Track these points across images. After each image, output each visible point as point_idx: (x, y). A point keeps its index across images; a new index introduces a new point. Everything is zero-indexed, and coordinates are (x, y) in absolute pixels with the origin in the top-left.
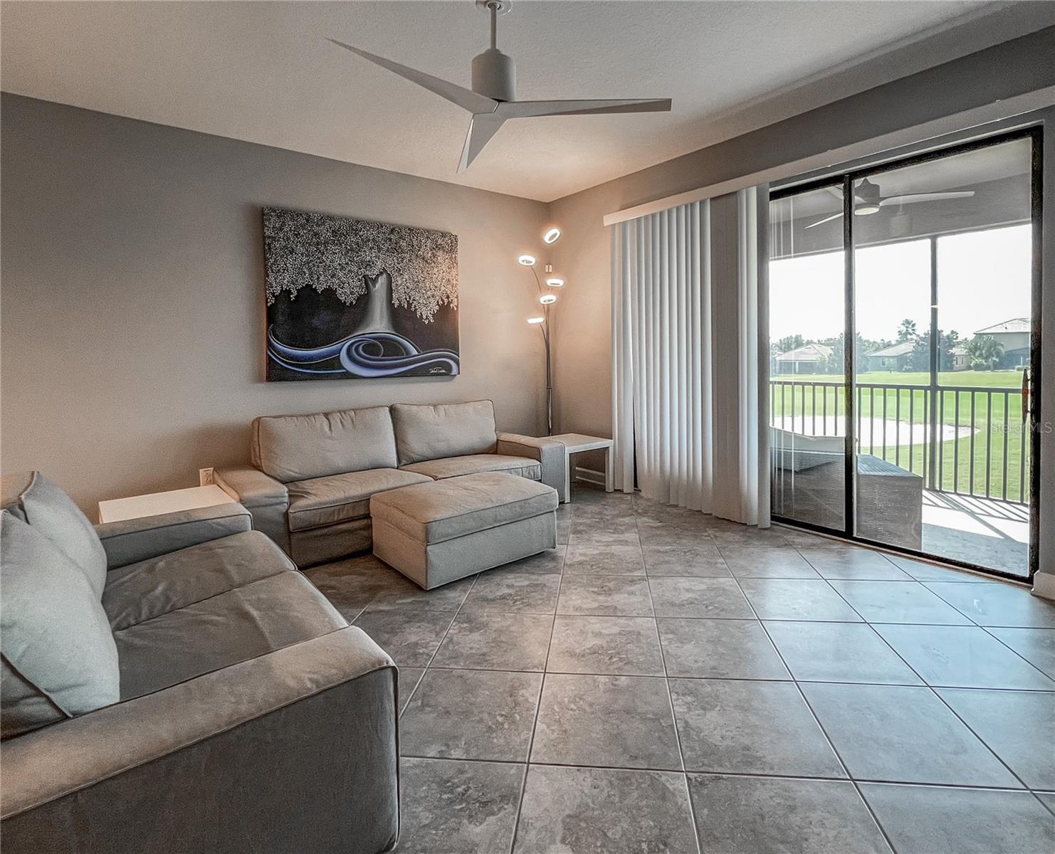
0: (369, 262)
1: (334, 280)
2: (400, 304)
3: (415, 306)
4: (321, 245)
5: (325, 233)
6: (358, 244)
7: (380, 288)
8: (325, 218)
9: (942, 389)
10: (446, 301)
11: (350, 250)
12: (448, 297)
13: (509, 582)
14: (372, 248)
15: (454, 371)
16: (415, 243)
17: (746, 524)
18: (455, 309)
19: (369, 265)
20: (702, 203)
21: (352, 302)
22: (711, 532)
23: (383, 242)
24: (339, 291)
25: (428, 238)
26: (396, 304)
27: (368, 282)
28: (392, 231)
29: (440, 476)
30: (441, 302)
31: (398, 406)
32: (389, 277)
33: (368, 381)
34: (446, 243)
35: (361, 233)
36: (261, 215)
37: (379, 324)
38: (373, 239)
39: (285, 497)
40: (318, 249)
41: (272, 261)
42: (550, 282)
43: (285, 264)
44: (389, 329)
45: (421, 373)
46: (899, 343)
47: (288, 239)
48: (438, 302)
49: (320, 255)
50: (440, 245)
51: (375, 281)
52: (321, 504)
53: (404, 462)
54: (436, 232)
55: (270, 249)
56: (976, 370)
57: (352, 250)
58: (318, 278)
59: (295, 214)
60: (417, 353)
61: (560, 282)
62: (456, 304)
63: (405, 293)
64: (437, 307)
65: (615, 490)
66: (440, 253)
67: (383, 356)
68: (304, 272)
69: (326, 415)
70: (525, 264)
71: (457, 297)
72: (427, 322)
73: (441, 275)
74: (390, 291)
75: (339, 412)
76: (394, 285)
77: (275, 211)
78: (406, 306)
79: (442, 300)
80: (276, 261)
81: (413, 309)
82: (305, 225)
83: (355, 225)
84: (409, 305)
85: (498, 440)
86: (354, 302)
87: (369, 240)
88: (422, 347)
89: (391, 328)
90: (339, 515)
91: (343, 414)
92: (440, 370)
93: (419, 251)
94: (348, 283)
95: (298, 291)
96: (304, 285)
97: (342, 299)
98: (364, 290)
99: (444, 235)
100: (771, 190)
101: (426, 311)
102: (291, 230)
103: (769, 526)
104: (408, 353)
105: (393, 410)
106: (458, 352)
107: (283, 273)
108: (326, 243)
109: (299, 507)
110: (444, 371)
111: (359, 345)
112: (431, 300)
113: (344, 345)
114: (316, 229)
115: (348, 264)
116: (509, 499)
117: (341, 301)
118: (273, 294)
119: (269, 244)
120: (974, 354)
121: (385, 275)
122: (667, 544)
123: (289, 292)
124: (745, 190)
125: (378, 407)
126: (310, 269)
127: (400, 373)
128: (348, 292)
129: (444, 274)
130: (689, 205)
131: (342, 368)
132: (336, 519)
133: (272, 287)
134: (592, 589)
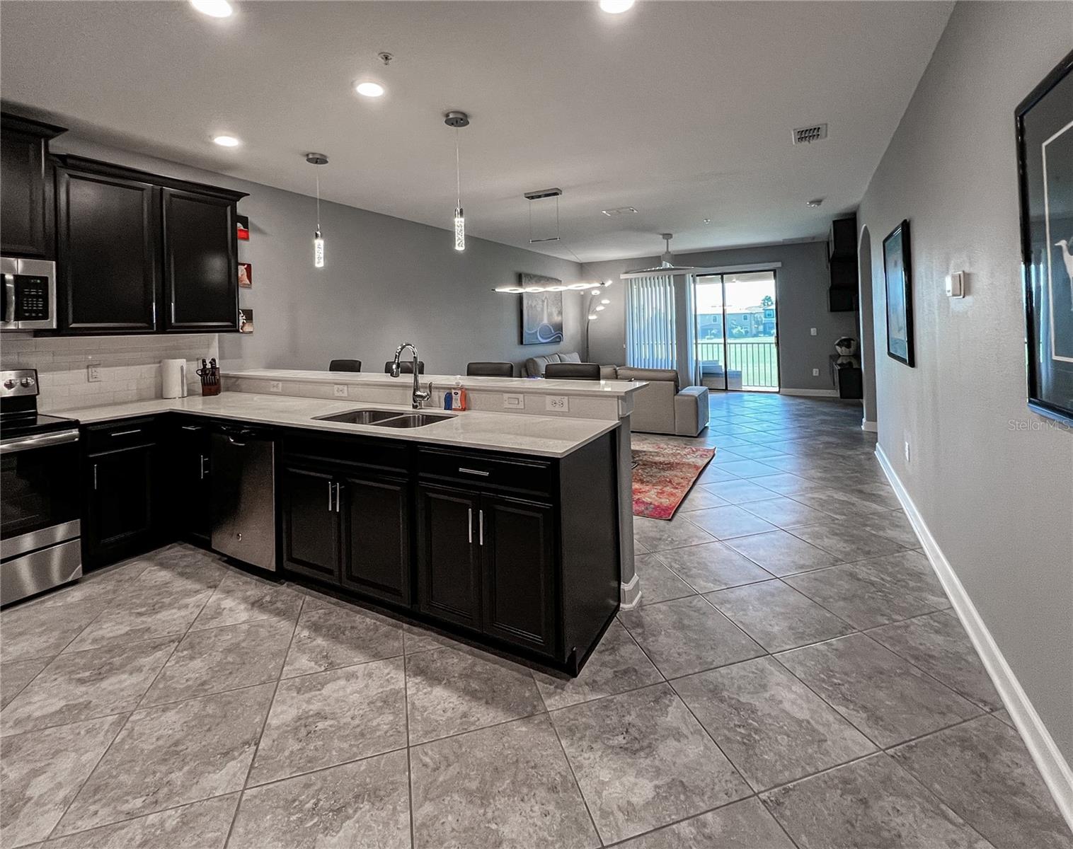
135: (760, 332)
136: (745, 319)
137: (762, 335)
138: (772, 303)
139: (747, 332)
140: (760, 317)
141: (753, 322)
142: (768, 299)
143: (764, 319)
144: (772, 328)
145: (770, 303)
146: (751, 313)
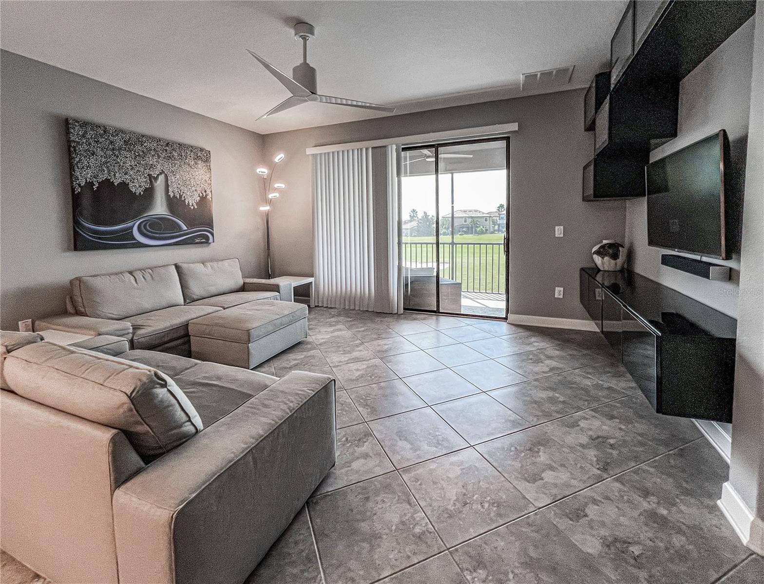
0: (152, 165)
1: (127, 176)
2: (174, 195)
3: (184, 197)
4: (116, 151)
5: (119, 143)
6: (143, 152)
7: (160, 184)
8: (119, 131)
9: (456, 244)
10: (204, 194)
11: (138, 156)
12: (205, 191)
13: (294, 357)
14: (153, 156)
15: (211, 240)
16: (183, 154)
17: (392, 314)
18: (210, 199)
19: (152, 166)
20: (367, 149)
21: (140, 193)
22: (378, 319)
23: (161, 152)
24: (131, 185)
25: (191, 151)
26: (172, 195)
27: (152, 179)
28: (167, 145)
29: (226, 306)
30: (201, 195)
31: (180, 264)
32: (166, 177)
33: (155, 248)
34: (202, 156)
35: (145, 144)
36: (66, 125)
37: (160, 208)
38: (154, 149)
39: (130, 329)
40: (114, 153)
41: (77, 159)
42: (276, 185)
43: (88, 163)
44: (167, 212)
45: (189, 242)
46: (411, 221)
47: (90, 144)
48: (199, 194)
49: (115, 158)
50: (200, 156)
51: (156, 179)
52: (156, 331)
53: (188, 301)
54: (196, 148)
55: (75, 150)
56: (443, 235)
57: (139, 155)
58: (115, 175)
59: (95, 126)
60: (186, 229)
61: (283, 186)
62: (211, 196)
63: (177, 187)
64: (199, 198)
65: (316, 306)
66: (200, 162)
67: (163, 231)
68: (104, 170)
69: (131, 273)
70: (260, 173)
71: (211, 192)
72: (192, 208)
73: (200, 177)
74: (167, 186)
75: (140, 270)
76: (169, 182)
77: (78, 122)
78: (178, 196)
79: (202, 194)
80: (80, 160)
81: (183, 199)
82: (103, 134)
83: (141, 139)
84: (181, 196)
85: (244, 283)
86: (142, 193)
87: (151, 150)
88: (190, 225)
89: (168, 211)
90: (167, 337)
91: (143, 271)
92: (202, 239)
93: (186, 159)
94: (137, 179)
95: (99, 183)
96: (104, 179)
97: (133, 190)
98: (148, 185)
99: (202, 150)
100: (402, 147)
101: (192, 200)
102: (92, 138)
103: (402, 313)
104: (180, 229)
105: (177, 267)
106: (213, 227)
107: (87, 169)
108: (120, 149)
109: (141, 335)
110: (205, 241)
111: (146, 224)
112: (195, 193)
113: (135, 223)
114: (112, 138)
115: (136, 165)
116: (286, 312)
117: (132, 191)
118: (79, 185)
119: (74, 147)
120: (443, 227)
121: (163, 175)
122: (361, 327)
123: (92, 184)
124: (390, 146)
125: (167, 265)
126: (108, 167)
127: (177, 242)
128: (137, 187)
129: (203, 176)
130: (360, 150)
131: (135, 239)
132: (166, 339)
133: (78, 180)
134: (340, 353)
135: (495, 230)
136: (486, 220)
137: (497, 232)
138: (504, 210)
139: (486, 230)
140: (496, 220)
141: (491, 223)
142: (502, 206)
143: (498, 221)
144: (503, 227)
145: (503, 210)
146: (490, 217)
